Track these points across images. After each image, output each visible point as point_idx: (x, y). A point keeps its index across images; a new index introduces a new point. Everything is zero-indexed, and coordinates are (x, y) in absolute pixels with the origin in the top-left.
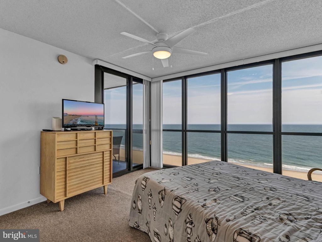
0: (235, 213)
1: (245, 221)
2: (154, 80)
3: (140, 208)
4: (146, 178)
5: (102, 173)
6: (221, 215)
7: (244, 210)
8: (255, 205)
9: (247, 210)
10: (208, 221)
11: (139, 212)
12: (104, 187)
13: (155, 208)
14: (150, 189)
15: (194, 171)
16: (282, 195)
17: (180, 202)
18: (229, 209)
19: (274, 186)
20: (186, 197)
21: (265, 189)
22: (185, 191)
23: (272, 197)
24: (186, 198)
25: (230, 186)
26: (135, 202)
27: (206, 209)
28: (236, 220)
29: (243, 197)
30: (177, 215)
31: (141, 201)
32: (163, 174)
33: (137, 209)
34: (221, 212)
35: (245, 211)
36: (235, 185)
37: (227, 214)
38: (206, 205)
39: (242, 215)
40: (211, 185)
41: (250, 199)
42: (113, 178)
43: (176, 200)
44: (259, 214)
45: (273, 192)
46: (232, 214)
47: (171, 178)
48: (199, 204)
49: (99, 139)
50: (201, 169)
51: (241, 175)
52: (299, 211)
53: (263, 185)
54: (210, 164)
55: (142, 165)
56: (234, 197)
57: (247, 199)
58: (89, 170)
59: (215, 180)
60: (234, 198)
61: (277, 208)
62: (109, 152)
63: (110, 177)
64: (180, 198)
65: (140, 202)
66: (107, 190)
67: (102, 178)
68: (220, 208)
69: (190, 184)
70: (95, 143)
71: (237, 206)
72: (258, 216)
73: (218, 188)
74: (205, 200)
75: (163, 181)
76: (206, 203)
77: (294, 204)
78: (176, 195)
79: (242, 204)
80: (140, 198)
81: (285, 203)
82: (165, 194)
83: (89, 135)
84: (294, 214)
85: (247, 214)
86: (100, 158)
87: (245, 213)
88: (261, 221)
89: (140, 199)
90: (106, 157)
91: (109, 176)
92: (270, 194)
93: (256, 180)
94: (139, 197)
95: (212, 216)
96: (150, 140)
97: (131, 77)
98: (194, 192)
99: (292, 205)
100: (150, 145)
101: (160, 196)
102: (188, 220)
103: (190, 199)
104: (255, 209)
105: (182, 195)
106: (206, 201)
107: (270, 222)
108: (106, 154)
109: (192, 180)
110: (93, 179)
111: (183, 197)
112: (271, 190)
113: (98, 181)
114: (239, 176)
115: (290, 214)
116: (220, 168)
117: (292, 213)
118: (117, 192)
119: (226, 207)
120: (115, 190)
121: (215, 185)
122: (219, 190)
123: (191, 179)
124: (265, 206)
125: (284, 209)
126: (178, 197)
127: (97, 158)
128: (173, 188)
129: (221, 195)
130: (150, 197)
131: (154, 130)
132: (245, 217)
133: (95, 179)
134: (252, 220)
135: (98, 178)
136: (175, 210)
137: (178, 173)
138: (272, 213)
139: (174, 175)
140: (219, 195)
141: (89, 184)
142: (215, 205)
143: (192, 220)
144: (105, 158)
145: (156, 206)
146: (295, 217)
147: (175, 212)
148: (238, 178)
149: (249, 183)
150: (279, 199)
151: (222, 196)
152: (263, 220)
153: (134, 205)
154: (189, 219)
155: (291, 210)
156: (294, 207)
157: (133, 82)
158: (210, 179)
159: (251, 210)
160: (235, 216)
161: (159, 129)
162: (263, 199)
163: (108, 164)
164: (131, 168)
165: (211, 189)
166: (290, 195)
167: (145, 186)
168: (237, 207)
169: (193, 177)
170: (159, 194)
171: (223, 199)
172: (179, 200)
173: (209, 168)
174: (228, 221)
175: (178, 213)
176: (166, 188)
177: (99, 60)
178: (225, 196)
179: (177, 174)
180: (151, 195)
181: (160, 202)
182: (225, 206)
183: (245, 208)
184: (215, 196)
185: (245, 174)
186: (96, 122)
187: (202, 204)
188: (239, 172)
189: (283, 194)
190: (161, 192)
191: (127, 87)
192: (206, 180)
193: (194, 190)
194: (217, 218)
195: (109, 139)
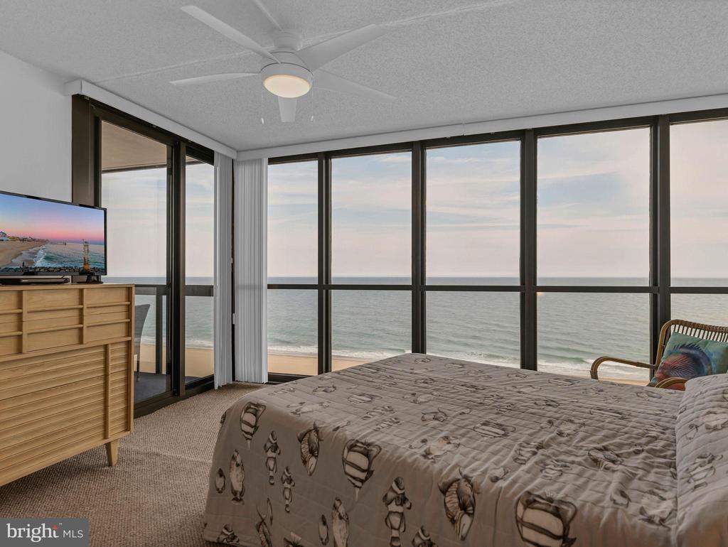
0: (502, 461)
1: (529, 476)
2: (244, 156)
3: (238, 487)
4: (254, 405)
5: (101, 407)
6: (474, 470)
7: (516, 451)
8: (532, 439)
9: (522, 453)
10: (448, 489)
11: (236, 499)
12: (108, 446)
13: (290, 480)
14: (271, 431)
15: (371, 379)
16: (574, 413)
17: (367, 455)
18: (484, 456)
19: (551, 396)
20: (378, 440)
21: (535, 403)
22: (368, 427)
23: (557, 419)
24: (378, 443)
25: (465, 404)
26: (221, 474)
27: (434, 462)
28: (509, 476)
29: (501, 425)
30: (358, 487)
31: (240, 468)
32: (296, 392)
33: (228, 490)
34: (470, 463)
35: (520, 455)
36: (474, 402)
37: (486, 466)
38: (431, 452)
39: (516, 464)
40: (423, 407)
41: (518, 428)
42: (134, 418)
43: (355, 451)
44: (549, 457)
45: (555, 409)
46: (496, 463)
47: (322, 400)
48: (415, 453)
49: (93, 310)
50: (385, 374)
51: (476, 379)
52: (617, 440)
53: (527, 396)
54: (399, 361)
55: (211, 378)
56: (484, 427)
57: (511, 429)
58: (60, 401)
59: (428, 395)
60: (484, 430)
61: (577, 440)
62: (123, 346)
63: (127, 417)
64: (362, 443)
65: (237, 470)
66: (117, 453)
67: (101, 422)
68: (464, 455)
69: (375, 409)
70: (81, 322)
71: (498, 445)
72: (548, 461)
73: (440, 411)
74: (424, 441)
75: (305, 409)
76: (429, 448)
77: (602, 428)
78: (349, 438)
79: (505, 441)
80: (238, 460)
81: (587, 428)
82: (320, 440)
83: (65, 297)
84: (611, 447)
85: (524, 460)
86: (97, 363)
87: (520, 457)
88: (560, 470)
89: (239, 462)
90: (114, 359)
91: (123, 414)
92: (551, 412)
93: (511, 388)
94: (234, 458)
95: (455, 474)
96: (233, 311)
97: (182, 143)
98: (392, 427)
99: (599, 431)
100: (233, 326)
101: (305, 447)
102: (391, 495)
103: (389, 444)
104: (538, 448)
105: (365, 436)
106: (428, 443)
107: (577, 469)
108: (114, 352)
109: (376, 401)
110: (74, 427)
111: (370, 440)
112: (550, 405)
113: (89, 430)
114: (475, 383)
115: (605, 449)
116: (426, 369)
117: (608, 446)
118: (149, 455)
119: (476, 452)
120: (142, 450)
121: (432, 406)
122: (446, 415)
123: (372, 398)
124: (553, 439)
125: (591, 439)
126: (357, 441)
127: (86, 365)
128: (336, 421)
129: (454, 427)
130: (270, 454)
131: (244, 287)
132: (524, 467)
133: (80, 425)
134: (541, 471)
135: (89, 422)
136: (351, 476)
137: (334, 387)
138: (571, 451)
139: (324, 391)
140: (450, 427)
141: (64, 440)
142: (450, 449)
143: (403, 494)
144: (111, 364)
145: (293, 474)
146: (617, 452)
147: (353, 481)
148: (473, 387)
149: (502, 395)
150: (572, 421)
151: (457, 429)
152: (562, 466)
153: (220, 482)
154: (396, 492)
155: (602, 440)
156: (604, 432)
157: (188, 158)
158: (414, 394)
159: (529, 449)
160: (504, 467)
161: (257, 283)
162: (542, 425)
163: (120, 381)
164: (182, 387)
165: (426, 417)
166: (588, 410)
167: (255, 427)
168: (499, 447)
169: (373, 393)
170: (300, 441)
171: (463, 436)
172: (362, 449)
173: (403, 371)
174: (496, 480)
175: (362, 481)
176: (317, 424)
177: (88, 81)
178: (463, 427)
179: (333, 389)
180: (275, 448)
181: (305, 462)
182: (474, 449)
183: (516, 447)
184: (442, 431)
185: (483, 378)
186: (86, 262)
187: (422, 451)
188: (470, 374)
189: (574, 410)
190: (305, 435)
191: (169, 172)
192: (406, 397)
193: (388, 423)
194: (467, 479)
195: (123, 309)
